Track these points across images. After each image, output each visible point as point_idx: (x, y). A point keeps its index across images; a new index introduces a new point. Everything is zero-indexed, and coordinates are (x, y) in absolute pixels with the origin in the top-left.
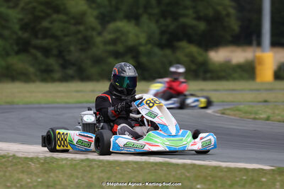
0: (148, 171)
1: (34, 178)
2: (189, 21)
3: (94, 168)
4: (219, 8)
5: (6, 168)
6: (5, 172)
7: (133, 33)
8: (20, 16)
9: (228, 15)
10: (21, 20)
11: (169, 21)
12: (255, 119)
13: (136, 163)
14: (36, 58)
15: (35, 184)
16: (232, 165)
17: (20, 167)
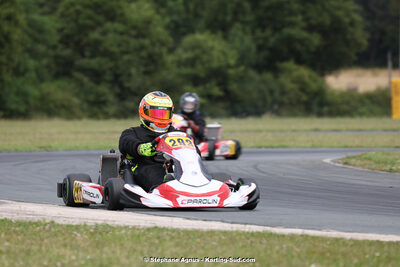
0: (241, 244)
1: (81, 254)
2: (297, 32)
3: (165, 240)
4: (340, 13)
5: (42, 240)
6: (41, 246)
7: (218, 49)
8: (59, 25)
9: (352, 24)
10: (60, 30)
11: (268, 32)
12: (391, 171)
13: (225, 233)
14: (82, 85)
15: (83, 262)
16: (360, 236)
17: (60, 238)
